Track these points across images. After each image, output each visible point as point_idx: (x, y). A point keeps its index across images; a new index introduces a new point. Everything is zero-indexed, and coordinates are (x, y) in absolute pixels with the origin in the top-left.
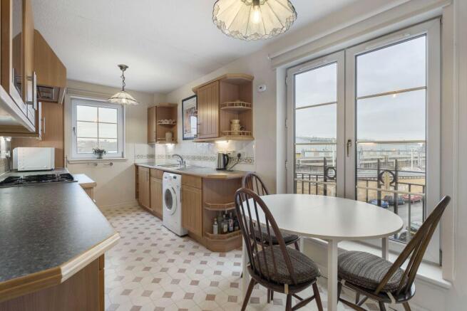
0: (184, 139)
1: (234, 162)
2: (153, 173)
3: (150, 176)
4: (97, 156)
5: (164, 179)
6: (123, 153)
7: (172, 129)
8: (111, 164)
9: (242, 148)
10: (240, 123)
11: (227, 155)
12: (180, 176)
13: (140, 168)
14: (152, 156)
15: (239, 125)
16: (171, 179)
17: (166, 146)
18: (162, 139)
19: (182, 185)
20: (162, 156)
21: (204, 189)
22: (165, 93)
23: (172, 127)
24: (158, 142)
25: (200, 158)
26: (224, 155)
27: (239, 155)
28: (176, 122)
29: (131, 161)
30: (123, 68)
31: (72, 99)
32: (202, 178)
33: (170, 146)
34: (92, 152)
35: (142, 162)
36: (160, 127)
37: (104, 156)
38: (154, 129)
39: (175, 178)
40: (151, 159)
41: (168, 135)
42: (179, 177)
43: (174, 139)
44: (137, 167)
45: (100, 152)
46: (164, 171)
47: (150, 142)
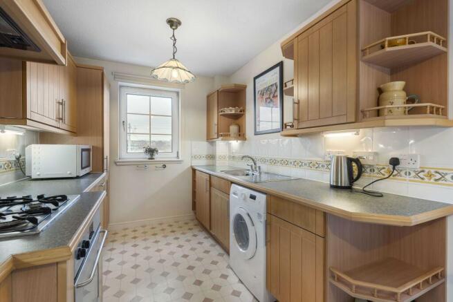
0: (256, 134)
1: (375, 176)
2: (214, 181)
3: (210, 186)
4: (148, 156)
5: (232, 195)
6: (178, 153)
7: (239, 121)
8: (164, 166)
9: (404, 145)
10: (405, 89)
11: (357, 161)
12: (264, 197)
13: (197, 171)
14: (212, 157)
15: (403, 94)
16: (245, 199)
17: (230, 144)
18: (225, 135)
19: (268, 213)
20: (224, 157)
21: (331, 238)
22: (228, 74)
23: (238, 118)
24: (220, 138)
25: (285, 162)
26: (350, 161)
27: (395, 162)
28: (244, 111)
29: (188, 163)
30: (173, 23)
31: (121, 86)
32: (325, 214)
33: (235, 144)
34: (142, 151)
35: (200, 164)
36: (223, 118)
37: (157, 157)
38: (216, 122)
39: (253, 197)
40: (211, 162)
41: (233, 129)
42: (261, 198)
43: (241, 135)
44: (194, 171)
45: (151, 151)
46: (232, 183)
47: (209, 139)
